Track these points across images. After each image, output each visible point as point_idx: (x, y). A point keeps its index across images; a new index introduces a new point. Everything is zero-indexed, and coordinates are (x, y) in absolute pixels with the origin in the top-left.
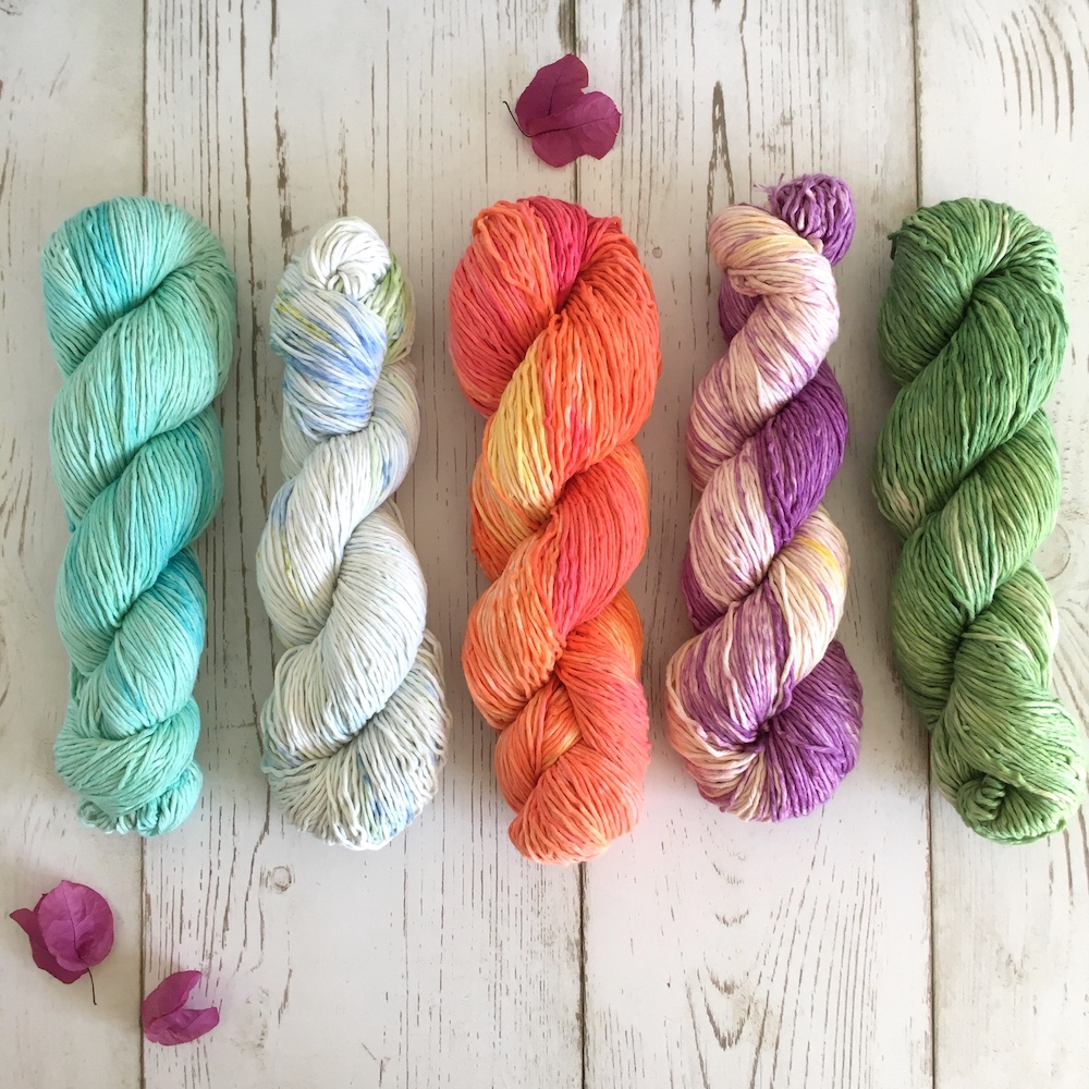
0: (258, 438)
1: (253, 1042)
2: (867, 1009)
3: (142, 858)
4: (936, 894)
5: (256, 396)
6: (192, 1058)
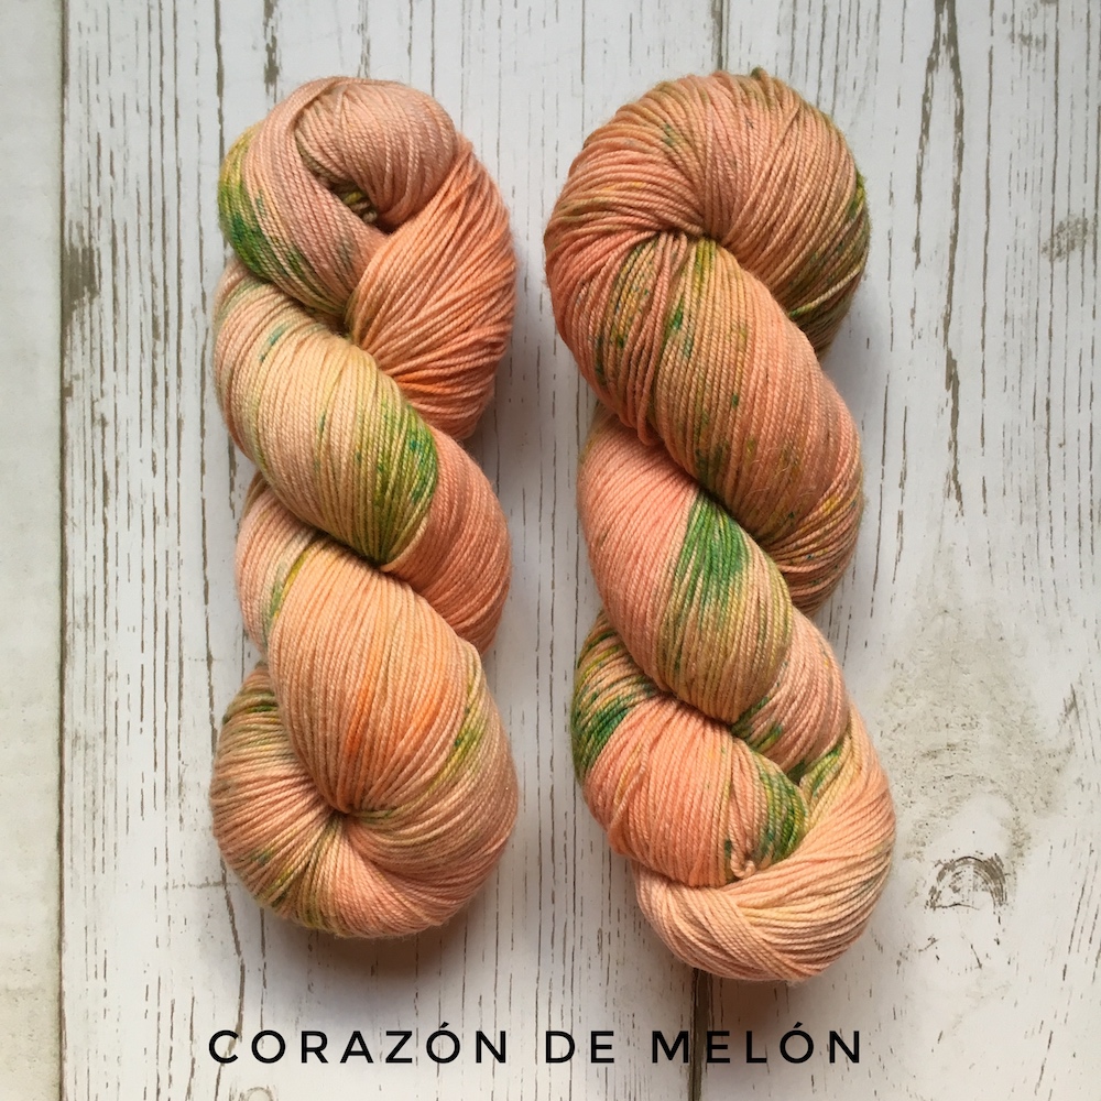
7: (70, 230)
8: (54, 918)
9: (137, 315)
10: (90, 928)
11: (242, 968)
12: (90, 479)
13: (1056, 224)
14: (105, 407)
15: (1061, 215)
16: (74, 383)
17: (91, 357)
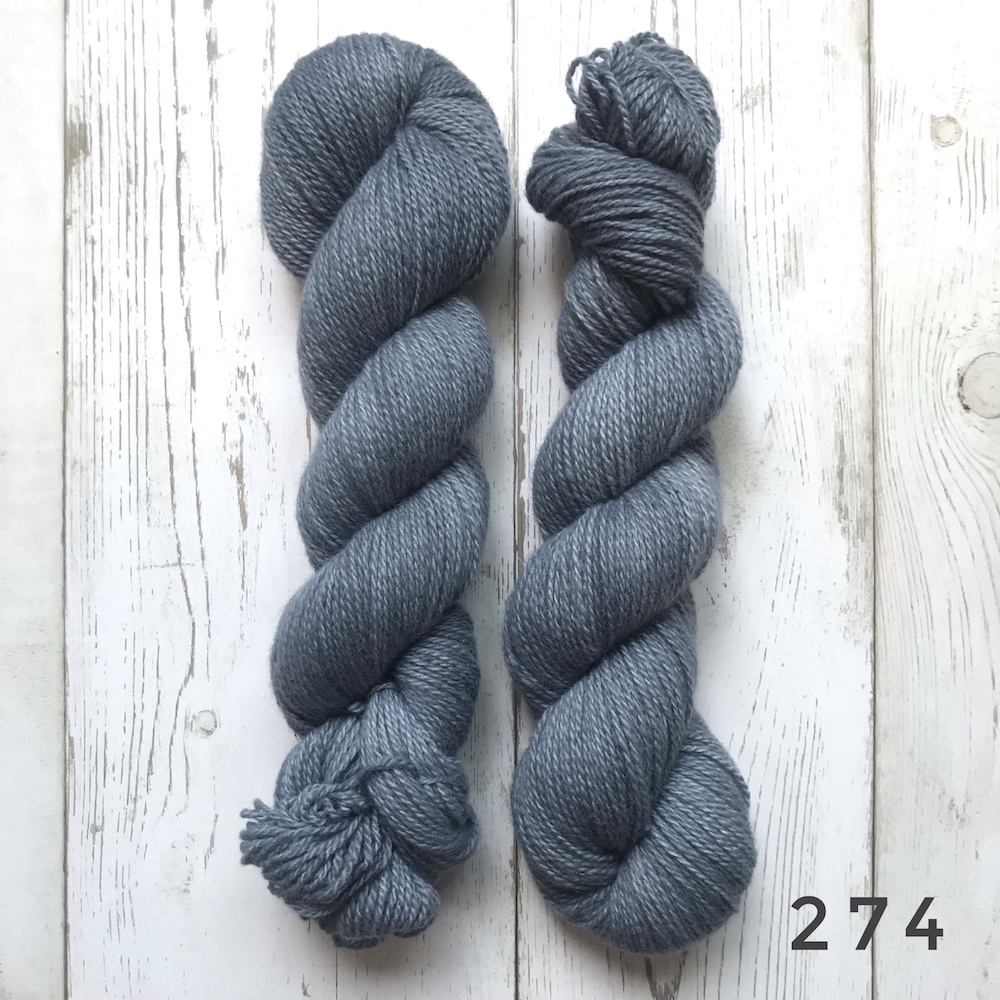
0: (182, 268)
1: (179, 887)
2: (807, 855)
3: (65, 701)
4: (877, 737)
5: (180, 225)
6: (117, 904)
7: (71, 111)
8: (60, 593)
9: (116, 168)
10: (85, 599)
11: (193, 624)
12: (83, 282)
13: (744, 89)
14: (94, 232)
15: (747, 83)
16: (73, 215)
17: (85, 196)
